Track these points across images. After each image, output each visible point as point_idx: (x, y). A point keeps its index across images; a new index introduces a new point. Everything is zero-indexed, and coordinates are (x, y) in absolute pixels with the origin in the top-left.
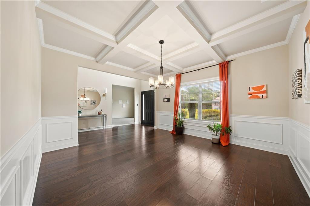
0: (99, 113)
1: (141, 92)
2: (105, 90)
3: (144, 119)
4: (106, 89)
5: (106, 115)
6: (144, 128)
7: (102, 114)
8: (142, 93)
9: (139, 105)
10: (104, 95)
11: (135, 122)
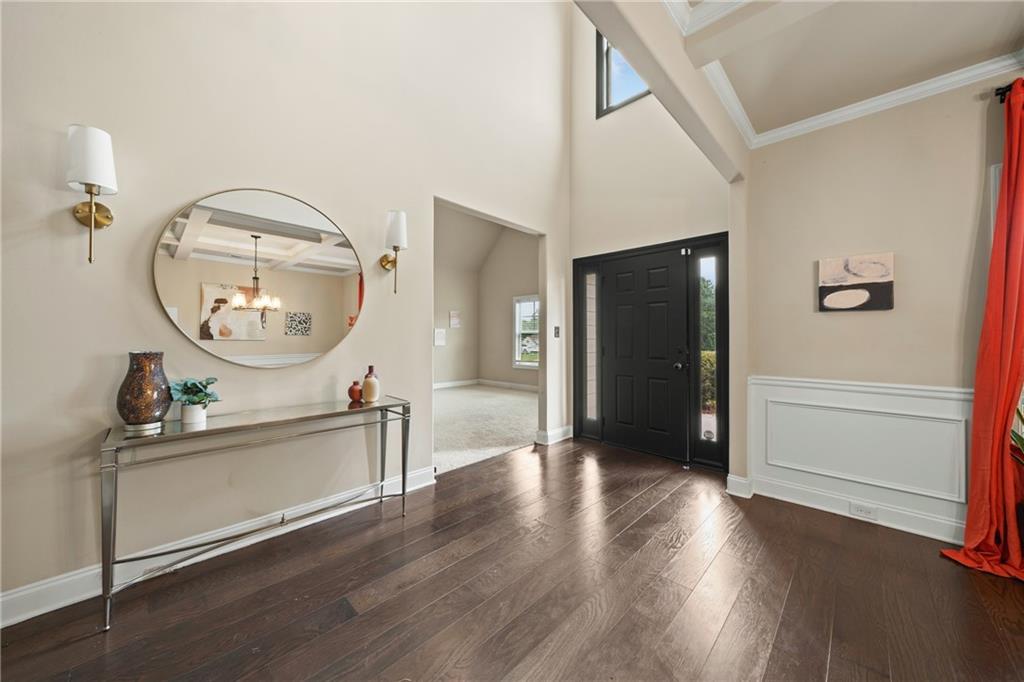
0: (358, 398)
1: (574, 261)
2: (395, 224)
3: (592, 413)
4: (403, 215)
5: (406, 410)
6: (591, 470)
7: (377, 400)
8: (581, 267)
9: (562, 332)
10: (386, 263)
11: (550, 433)
